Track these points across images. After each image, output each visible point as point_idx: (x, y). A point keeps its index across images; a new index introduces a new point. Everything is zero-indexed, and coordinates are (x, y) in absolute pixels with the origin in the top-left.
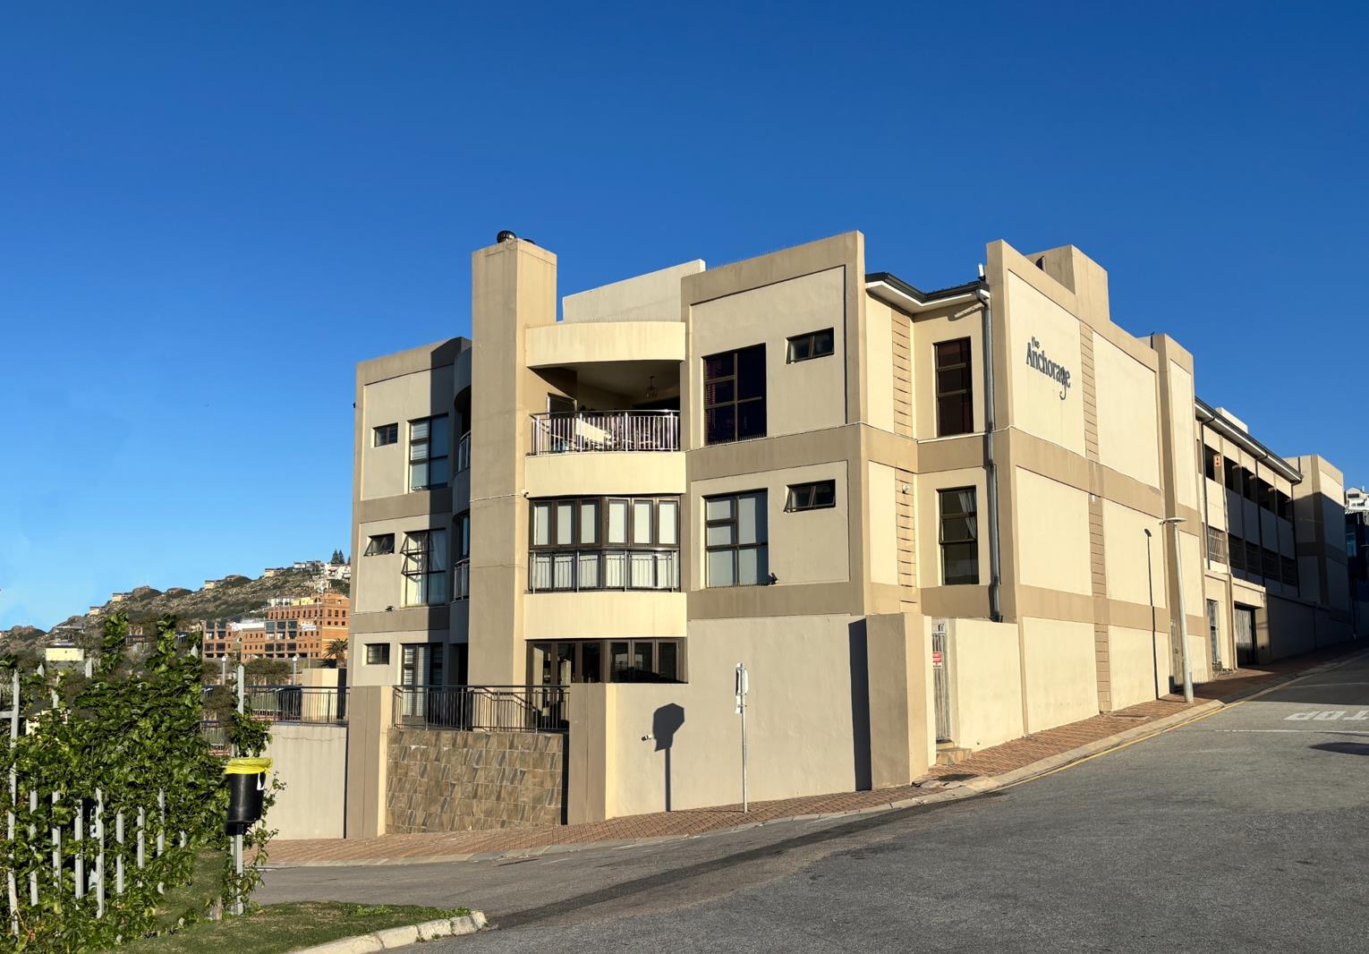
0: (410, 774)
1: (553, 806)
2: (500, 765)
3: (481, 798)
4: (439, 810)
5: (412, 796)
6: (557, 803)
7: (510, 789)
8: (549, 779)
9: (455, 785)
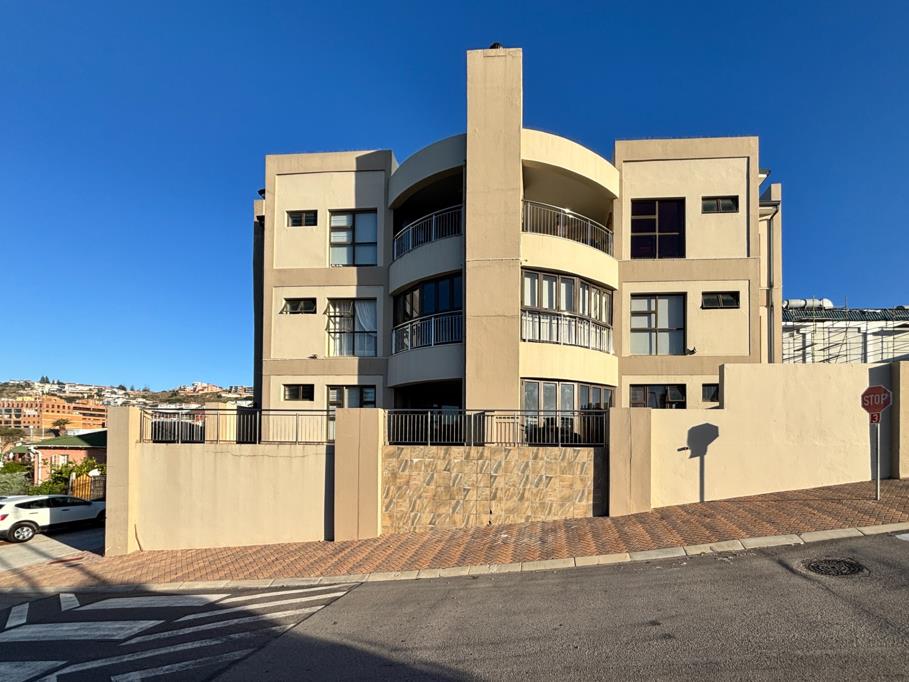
0: (412, 483)
1: (584, 503)
2: (523, 472)
3: (501, 499)
4: (451, 511)
5: (415, 501)
6: (588, 500)
7: (535, 491)
8: (579, 481)
9: (469, 490)
